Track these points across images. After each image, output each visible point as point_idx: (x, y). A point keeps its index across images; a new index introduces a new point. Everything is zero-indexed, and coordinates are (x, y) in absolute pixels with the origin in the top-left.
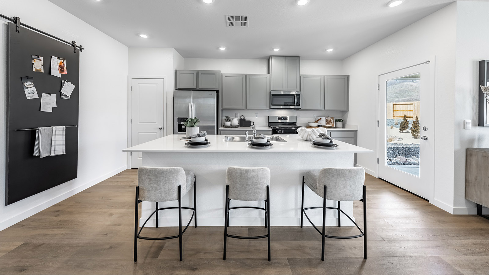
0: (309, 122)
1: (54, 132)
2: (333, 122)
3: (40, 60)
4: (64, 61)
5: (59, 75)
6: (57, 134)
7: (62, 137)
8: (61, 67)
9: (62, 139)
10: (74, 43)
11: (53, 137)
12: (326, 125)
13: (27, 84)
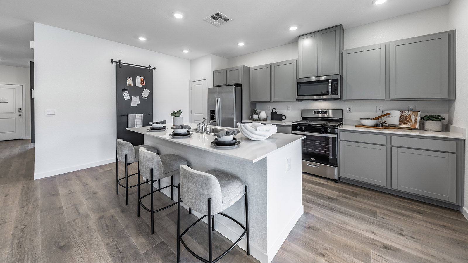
0: (361, 119)
1: (136, 117)
2: (416, 120)
3: (131, 79)
4: (143, 78)
5: (141, 86)
6: (138, 118)
7: (141, 120)
8: (142, 81)
9: (141, 121)
10: (150, 66)
11: (136, 120)
12: (400, 124)
13: (125, 92)
